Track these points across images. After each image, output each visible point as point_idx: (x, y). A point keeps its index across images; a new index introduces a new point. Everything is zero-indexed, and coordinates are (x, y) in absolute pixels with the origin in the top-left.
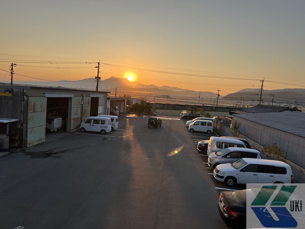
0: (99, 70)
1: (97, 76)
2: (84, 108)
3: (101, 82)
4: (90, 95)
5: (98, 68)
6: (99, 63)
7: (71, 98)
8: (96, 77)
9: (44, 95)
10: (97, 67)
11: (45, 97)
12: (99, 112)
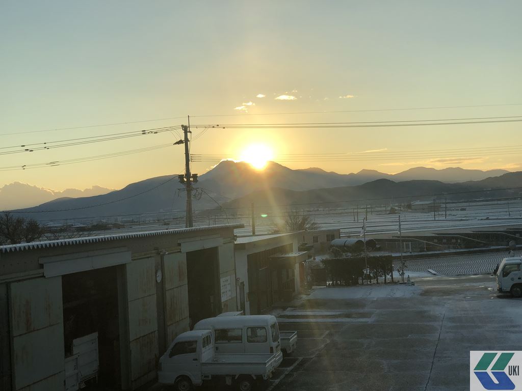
0: (190, 152)
1: (183, 172)
2: (168, 294)
3: (199, 191)
4: (179, 245)
5: (183, 145)
6: (186, 129)
7: (122, 267)
8: (181, 177)
9: (41, 271)
10: (180, 142)
11: (43, 276)
12: (224, 299)
